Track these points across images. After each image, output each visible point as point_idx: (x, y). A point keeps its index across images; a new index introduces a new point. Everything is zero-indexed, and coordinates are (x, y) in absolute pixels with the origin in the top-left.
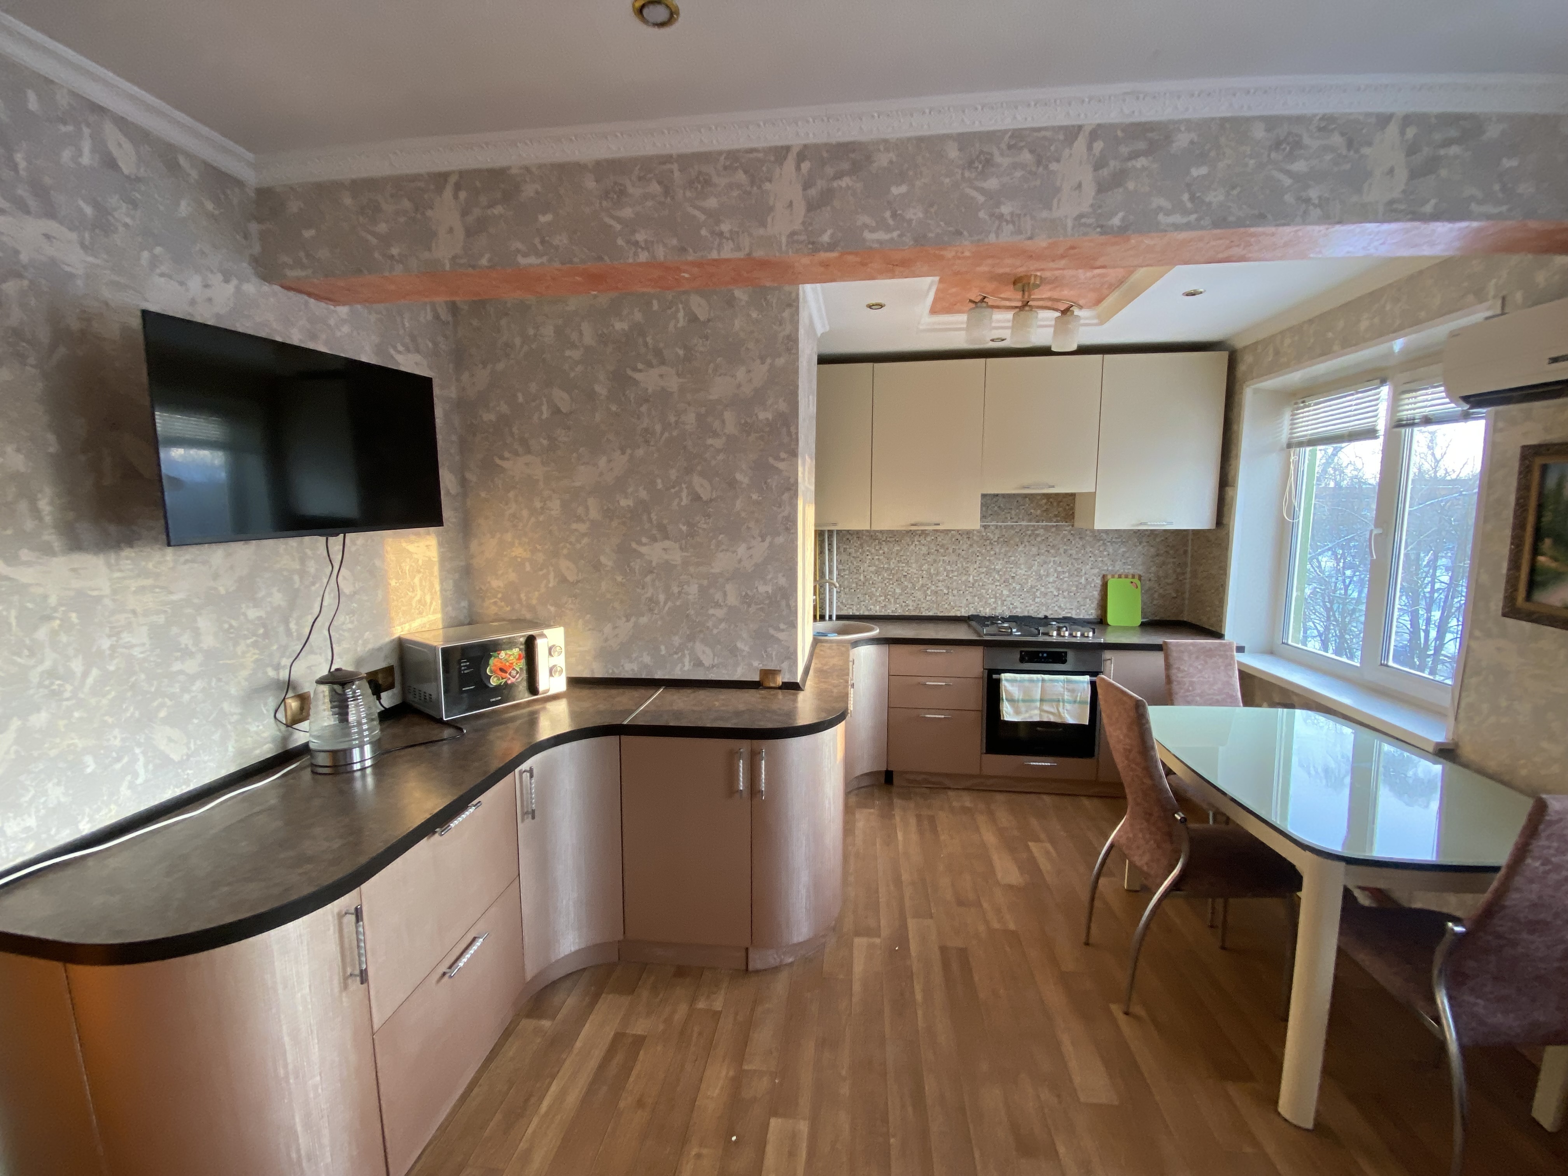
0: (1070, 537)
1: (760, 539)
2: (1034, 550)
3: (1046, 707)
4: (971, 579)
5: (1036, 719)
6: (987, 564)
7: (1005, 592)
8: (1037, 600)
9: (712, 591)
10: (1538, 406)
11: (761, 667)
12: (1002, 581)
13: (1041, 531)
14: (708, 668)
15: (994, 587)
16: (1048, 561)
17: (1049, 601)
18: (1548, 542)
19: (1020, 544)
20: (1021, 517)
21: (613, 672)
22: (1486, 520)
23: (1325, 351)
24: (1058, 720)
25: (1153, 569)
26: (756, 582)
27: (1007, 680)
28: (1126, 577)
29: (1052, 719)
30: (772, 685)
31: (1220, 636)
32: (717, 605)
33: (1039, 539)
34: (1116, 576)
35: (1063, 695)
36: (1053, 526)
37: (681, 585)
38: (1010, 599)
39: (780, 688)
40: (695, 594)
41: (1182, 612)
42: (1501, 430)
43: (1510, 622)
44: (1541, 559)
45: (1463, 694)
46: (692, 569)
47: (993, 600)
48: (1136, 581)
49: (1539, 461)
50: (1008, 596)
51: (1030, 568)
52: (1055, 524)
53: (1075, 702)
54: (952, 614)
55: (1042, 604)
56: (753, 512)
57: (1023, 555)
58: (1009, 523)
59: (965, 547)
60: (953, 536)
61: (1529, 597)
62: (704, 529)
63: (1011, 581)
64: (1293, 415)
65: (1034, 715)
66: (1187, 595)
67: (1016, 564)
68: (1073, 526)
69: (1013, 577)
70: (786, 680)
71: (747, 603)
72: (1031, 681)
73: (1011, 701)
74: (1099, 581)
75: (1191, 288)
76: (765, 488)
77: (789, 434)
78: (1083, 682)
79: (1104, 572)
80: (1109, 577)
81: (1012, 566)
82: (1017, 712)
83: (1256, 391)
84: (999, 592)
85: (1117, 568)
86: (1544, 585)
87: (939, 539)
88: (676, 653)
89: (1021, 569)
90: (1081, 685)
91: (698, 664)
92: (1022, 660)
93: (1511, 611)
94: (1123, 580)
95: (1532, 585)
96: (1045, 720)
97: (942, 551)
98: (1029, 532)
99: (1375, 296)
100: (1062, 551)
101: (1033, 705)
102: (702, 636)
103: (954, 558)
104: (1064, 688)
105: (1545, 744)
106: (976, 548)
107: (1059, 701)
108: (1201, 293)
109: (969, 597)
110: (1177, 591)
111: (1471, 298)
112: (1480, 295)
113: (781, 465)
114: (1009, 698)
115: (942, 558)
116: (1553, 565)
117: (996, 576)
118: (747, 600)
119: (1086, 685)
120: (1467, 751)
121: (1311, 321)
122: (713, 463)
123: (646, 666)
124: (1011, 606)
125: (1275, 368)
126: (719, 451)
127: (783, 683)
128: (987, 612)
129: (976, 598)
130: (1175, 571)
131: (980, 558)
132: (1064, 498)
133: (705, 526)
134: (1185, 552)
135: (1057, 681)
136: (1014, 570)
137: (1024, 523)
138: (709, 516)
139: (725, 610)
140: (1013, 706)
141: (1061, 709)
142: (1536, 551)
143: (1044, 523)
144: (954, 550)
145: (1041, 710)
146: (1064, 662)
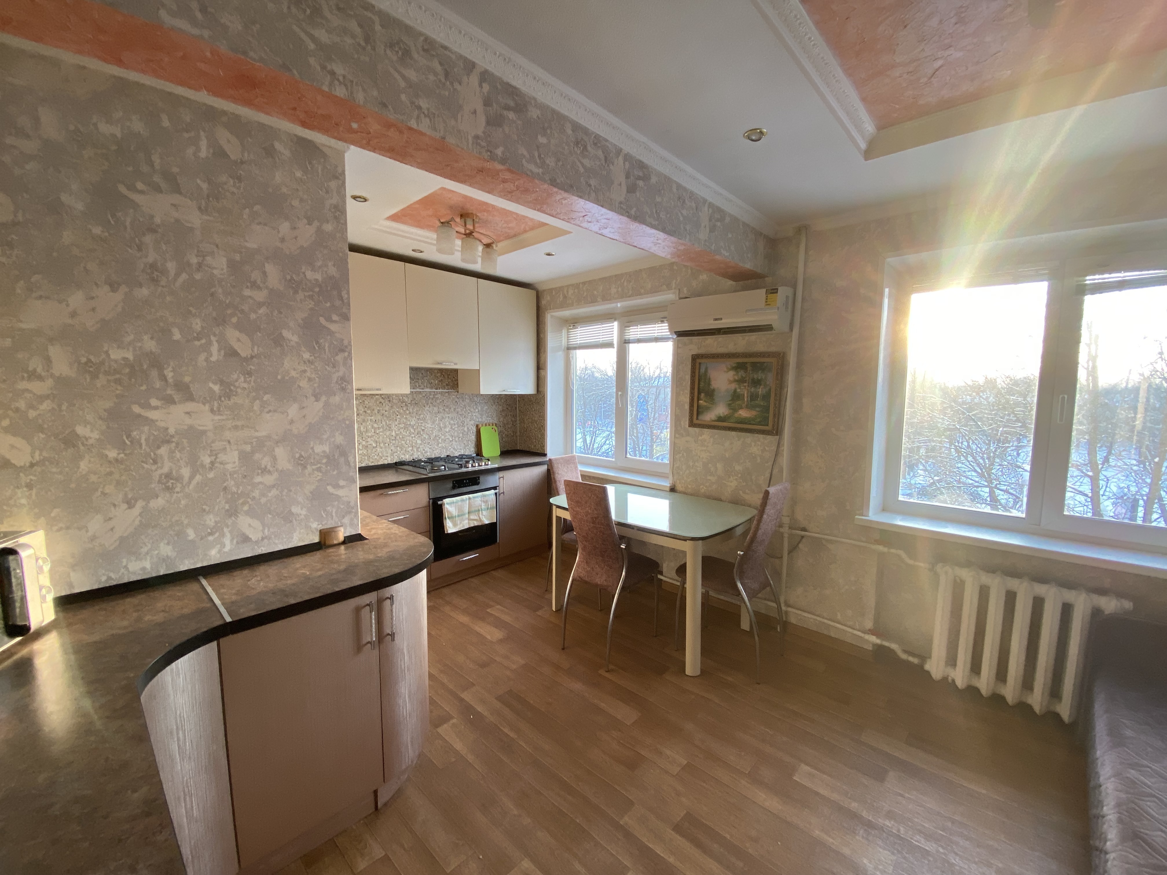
0: (457, 400)
1: (313, 399)
2: (436, 409)
3: (472, 517)
4: (394, 434)
5: (466, 527)
6: (405, 421)
7: (419, 442)
8: (440, 445)
9: (257, 456)
10: (695, 339)
11: (320, 527)
12: (416, 433)
13: (439, 396)
14: (256, 542)
15: (411, 438)
16: (444, 417)
17: (447, 445)
18: (703, 395)
19: (426, 405)
20: (425, 385)
21: (110, 578)
22: (677, 387)
23: (593, 301)
24: (479, 524)
25: (502, 419)
26: (312, 443)
27: (447, 504)
28: (489, 425)
29: (476, 524)
30: (335, 542)
31: (545, 455)
32: (265, 471)
33: (438, 401)
34: (484, 425)
35: (481, 506)
36: (446, 392)
37: (214, 454)
38: (423, 446)
39: (344, 543)
40: (234, 463)
41: (516, 444)
42: (680, 348)
43: (691, 429)
44: (701, 402)
45: (674, 463)
46: (228, 434)
47: (411, 448)
48: (494, 427)
49: (698, 361)
50: (421, 444)
51: (433, 422)
52: (447, 391)
53: (488, 509)
54: (381, 463)
55: (443, 448)
56: (305, 371)
57: (429, 413)
58: (418, 390)
59: (387, 408)
60: (377, 400)
61: (697, 419)
62: (244, 389)
63: (422, 433)
64: (568, 332)
65: (465, 525)
66: (518, 433)
67: (424, 419)
68: (458, 392)
69: (423, 430)
70: (348, 534)
71: (302, 464)
72: (463, 500)
73: (451, 518)
74: (475, 429)
75: (548, 251)
76: (317, 348)
77: (341, 298)
78: (491, 495)
79: (477, 423)
80: (480, 426)
81: (422, 421)
82: (455, 525)
83: (552, 316)
84: (415, 441)
85: (484, 420)
86: (703, 412)
87: (366, 402)
88: (211, 534)
89: (428, 424)
90: (491, 496)
91: (245, 539)
92: (454, 488)
93: (692, 424)
94: (488, 427)
95: (698, 414)
96: (472, 525)
97: (369, 412)
98: (432, 396)
99: (618, 277)
100: (452, 409)
101: (464, 517)
102: (246, 508)
103: (379, 417)
104: (481, 501)
105: (709, 478)
106: (396, 409)
107: (479, 510)
108: (553, 255)
109: (393, 448)
110: (513, 432)
111: (665, 287)
112: (669, 287)
113: (333, 327)
114: (450, 516)
115: (370, 418)
116: (705, 404)
117: (412, 430)
118: (302, 462)
119: (493, 496)
120: (679, 487)
121: (584, 283)
122: (253, 316)
123: (165, 560)
124: (423, 452)
125: (563, 306)
126: (260, 305)
127: (345, 537)
128: (407, 458)
129: (399, 448)
130: (512, 420)
131: (399, 417)
132: (451, 372)
133: (245, 385)
134: (516, 408)
135: (477, 497)
136: (423, 425)
137: (428, 390)
138: (250, 374)
139: (276, 475)
140: (452, 522)
141: (481, 516)
142: (699, 399)
143: (441, 390)
144: (379, 411)
145: (469, 519)
146: (478, 484)
